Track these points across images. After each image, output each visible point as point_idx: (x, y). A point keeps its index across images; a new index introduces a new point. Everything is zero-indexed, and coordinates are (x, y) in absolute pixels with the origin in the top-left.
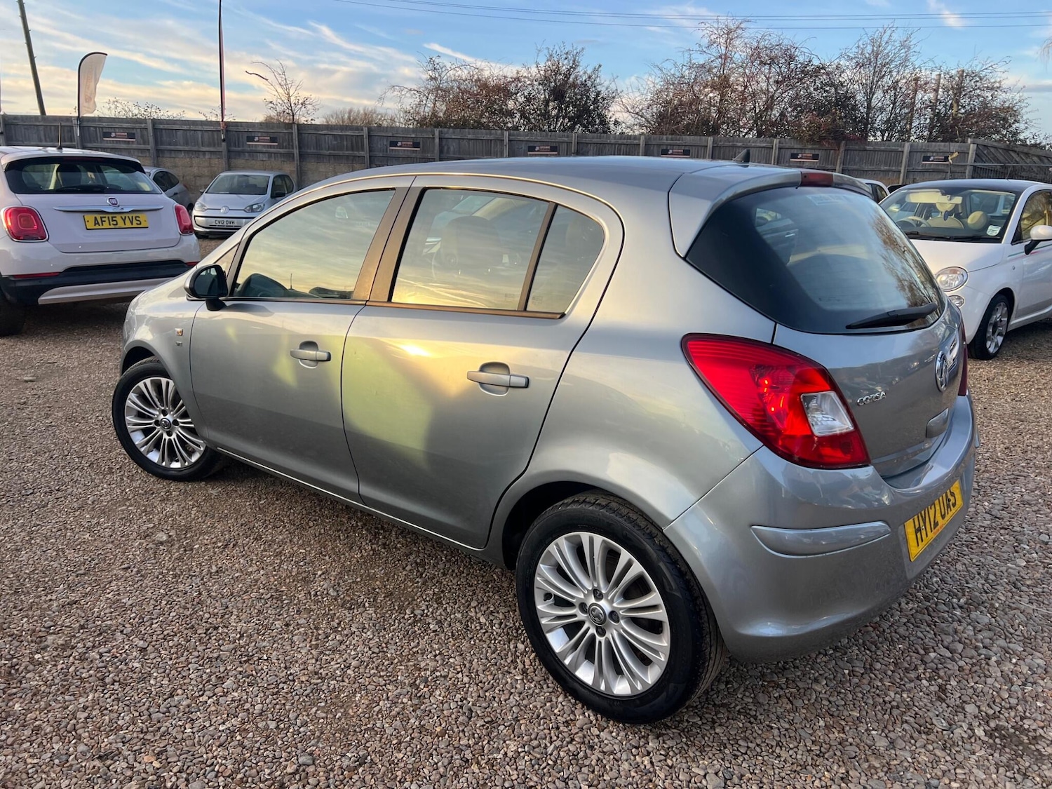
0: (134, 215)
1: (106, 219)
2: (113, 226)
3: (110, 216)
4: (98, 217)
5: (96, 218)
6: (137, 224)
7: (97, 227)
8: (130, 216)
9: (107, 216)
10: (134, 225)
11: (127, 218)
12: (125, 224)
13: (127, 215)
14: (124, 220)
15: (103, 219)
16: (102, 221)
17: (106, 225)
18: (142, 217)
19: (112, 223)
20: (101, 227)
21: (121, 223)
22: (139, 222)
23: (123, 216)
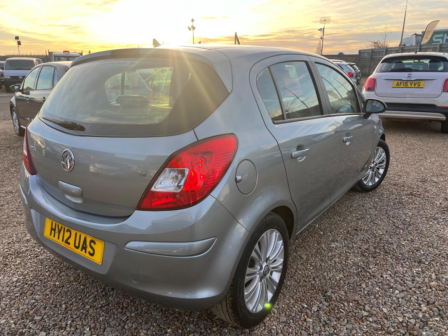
0: (417, 82)
1: (403, 83)
2: (404, 86)
3: (405, 82)
4: (399, 82)
5: (398, 83)
6: (418, 86)
7: (397, 86)
8: (415, 82)
9: (403, 82)
10: (416, 86)
11: (413, 83)
12: (411, 86)
13: (414, 82)
14: (411, 84)
15: (401, 83)
16: (400, 84)
17: (402, 86)
18: (422, 83)
19: (405, 85)
20: (399, 86)
21: (409, 85)
22: (419, 85)
23: (412, 82)
